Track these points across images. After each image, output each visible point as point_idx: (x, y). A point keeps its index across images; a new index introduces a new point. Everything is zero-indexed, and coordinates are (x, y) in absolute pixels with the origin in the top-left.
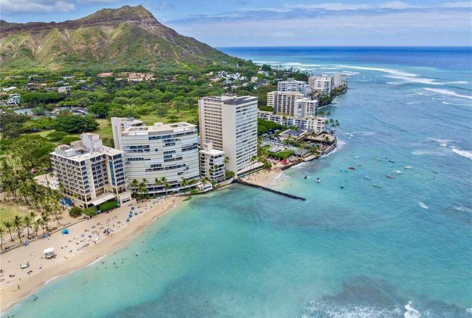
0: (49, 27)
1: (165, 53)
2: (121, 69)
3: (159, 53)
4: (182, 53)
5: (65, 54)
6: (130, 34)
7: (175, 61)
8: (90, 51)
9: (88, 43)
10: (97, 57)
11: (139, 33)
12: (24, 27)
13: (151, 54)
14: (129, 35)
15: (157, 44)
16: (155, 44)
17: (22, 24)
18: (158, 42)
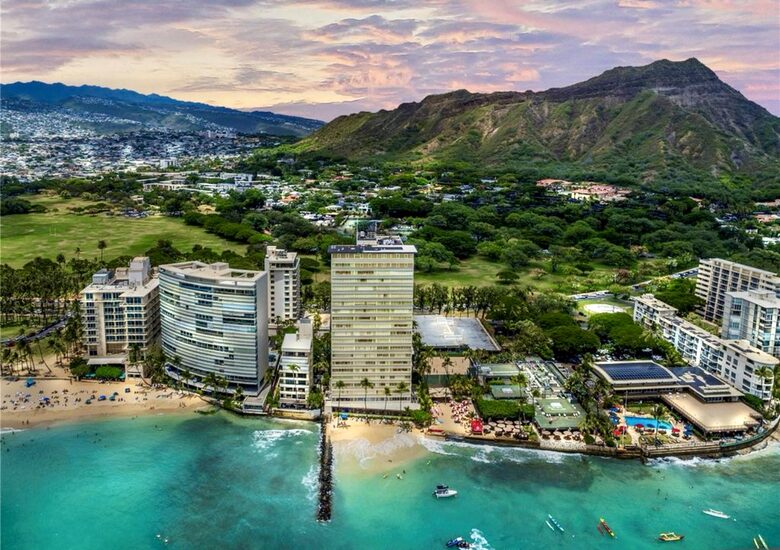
0: (523, 98)
1: (699, 151)
2: (584, 176)
3: (686, 151)
4: (738, 152)
5: (520, 142)
6: (645, 113)
7: (711, 169)
8: (565, 141)
9: (570, 126)
10: (574, 151)
11: (663, 110)
12: (488, 100)
13: (662, 151)
14: (643, 114)
15: (690, 133)
16: (686, 132)
17: (485, 95)
18: (692, 129)
